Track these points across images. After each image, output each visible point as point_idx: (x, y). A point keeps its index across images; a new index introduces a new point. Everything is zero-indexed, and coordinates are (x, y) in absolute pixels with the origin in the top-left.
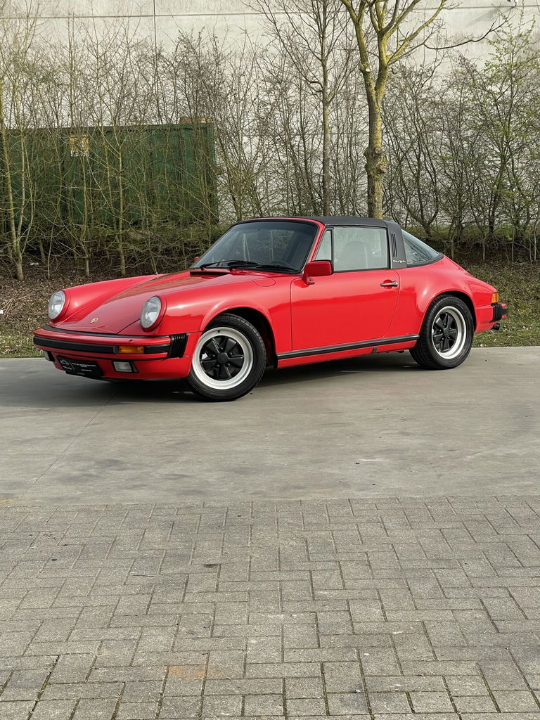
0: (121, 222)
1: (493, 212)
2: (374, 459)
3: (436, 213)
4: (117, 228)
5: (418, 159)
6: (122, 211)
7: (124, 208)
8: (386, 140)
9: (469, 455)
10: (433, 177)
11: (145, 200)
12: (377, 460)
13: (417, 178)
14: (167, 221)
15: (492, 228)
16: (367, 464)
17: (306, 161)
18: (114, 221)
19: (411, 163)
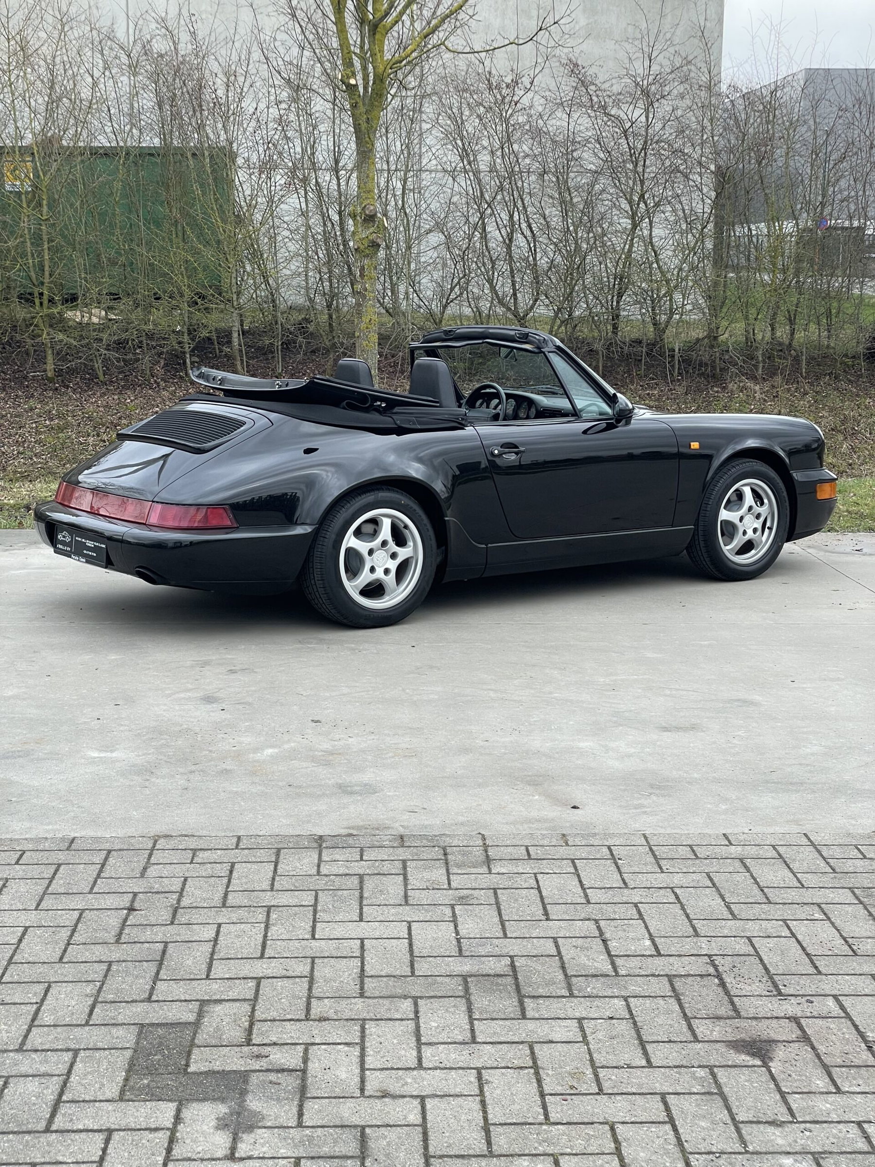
0: (45, 298)
1: (618, 302)
2: (112, 751)
3: (536, 300)
4: (41, 304)
5: (511, 217)
6: (47, 280)
7: (51, 275)
8: (463, 184)
9: (272, 747)
10: (532, 245)
11: (85, 265)
12: (114, 755)
13: (509, 247)
14: (119, 298)
15: (615, 327)
16: (93, 761)
17: (340, 213)
18: (36, 294)
19: (500, 222)
